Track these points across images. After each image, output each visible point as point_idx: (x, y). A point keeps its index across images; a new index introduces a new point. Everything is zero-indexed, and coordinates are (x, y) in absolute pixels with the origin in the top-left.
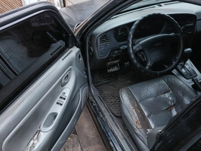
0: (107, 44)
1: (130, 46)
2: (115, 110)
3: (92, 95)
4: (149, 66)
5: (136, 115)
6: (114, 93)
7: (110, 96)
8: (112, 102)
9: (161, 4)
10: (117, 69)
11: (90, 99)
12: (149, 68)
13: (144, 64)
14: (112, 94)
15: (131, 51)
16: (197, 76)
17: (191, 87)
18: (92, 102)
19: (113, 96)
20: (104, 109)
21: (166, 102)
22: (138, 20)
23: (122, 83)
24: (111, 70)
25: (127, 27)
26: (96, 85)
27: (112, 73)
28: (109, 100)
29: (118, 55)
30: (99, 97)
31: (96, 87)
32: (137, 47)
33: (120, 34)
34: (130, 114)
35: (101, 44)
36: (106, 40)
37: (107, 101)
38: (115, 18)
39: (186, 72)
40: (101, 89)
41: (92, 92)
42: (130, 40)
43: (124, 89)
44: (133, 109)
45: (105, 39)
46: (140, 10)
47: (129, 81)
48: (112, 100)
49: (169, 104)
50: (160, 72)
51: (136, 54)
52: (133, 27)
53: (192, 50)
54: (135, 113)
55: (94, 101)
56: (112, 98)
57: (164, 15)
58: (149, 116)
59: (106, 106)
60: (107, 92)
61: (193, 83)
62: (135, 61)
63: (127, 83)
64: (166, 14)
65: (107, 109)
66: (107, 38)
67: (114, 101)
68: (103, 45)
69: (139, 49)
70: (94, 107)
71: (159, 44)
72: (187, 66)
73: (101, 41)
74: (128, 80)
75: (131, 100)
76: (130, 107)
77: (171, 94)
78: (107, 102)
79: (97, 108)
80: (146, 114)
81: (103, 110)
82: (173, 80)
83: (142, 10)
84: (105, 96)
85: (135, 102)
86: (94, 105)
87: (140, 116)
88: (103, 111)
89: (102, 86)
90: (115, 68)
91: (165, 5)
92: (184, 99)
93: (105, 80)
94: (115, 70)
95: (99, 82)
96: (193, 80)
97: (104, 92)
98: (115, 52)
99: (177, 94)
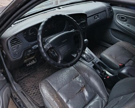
0: (19, 45)
1: (41, 45)
2: (38, 101)
3: (15, 92)
4: (60, 60)
5: (57, 106)
6: (35, 83)
7: (32, 87)
8: (35, 93)
9: (60, 7)
10: (35, 62)
11: (13, 96)
12: (61, 62)
13: (56, 59)
14: (33, 86)
15: (43, 50)
16: (94, 58)
17: (92, 68)
18: (16, 99)
19: (35, 87)
20: (27, 103)
21: (78, 85)
22: (43, 21)
23: (41, 72)
24: (30, 64)
25: (35, 28)
26: (18, 80)
27: (31, 66)
28: (32, 92)
29: (32, 53)
30: (22, 92)
31: (17, 82)
32: (47, 46)
33: (30, 34)
34: (52, 106)
35: (12, 47)
36: (17, 42)
37: (31, 93)
38: (17, 23)
39: (87, 57)
40: (23, 83)
41: (14, 89)
42: (40, 41)
43: (43, 83)
44: (54, 100)
45: (15, 42)
46: (45, 13)
47: (47, 70)
48: (34, 91)
49: (81, 87)
50: (70, 63)
51: (47, 52)
52: (40, 28)
53: (88, 40)
54: (56, 104)
55: (17, 98)
56: (34, 89)
57: (64, 16)
58: (68, 101)
59: (30, 100)
60: (29, 84)
61: (93, 65)
62: (48, 59)
63: (45, 71)
64: (65, 14)
65: (31, 103)
66: (18, 40)
67: (37, 91)
68: (14, 47)
69: (50, 47)
70: (18, 103)
71: (65, 40)
72: (86, 52)
73: (12, 44)
74: (45, 69)
75: (51, 92)
76: (51, 99)
77: (80, 77)
78: (30, 95)
79: (21, 104)
80: (65, 100)
81: (27, 105)
82: (79, 65)
83: (46, 12)
84: (27, 88)
85: (54, 92)
86: (18, 101)
87: (61, 105)
88: (28, 107)
89: (24, 80)
90: (33, 62)
91: (63, 7)
92: (90, 79)
93: (26, 74)
94: (33, 63)
95: (21, 77)
96: (93, 63)
97: (26, 85)
98: (29, 51)
99: (85, 76)
